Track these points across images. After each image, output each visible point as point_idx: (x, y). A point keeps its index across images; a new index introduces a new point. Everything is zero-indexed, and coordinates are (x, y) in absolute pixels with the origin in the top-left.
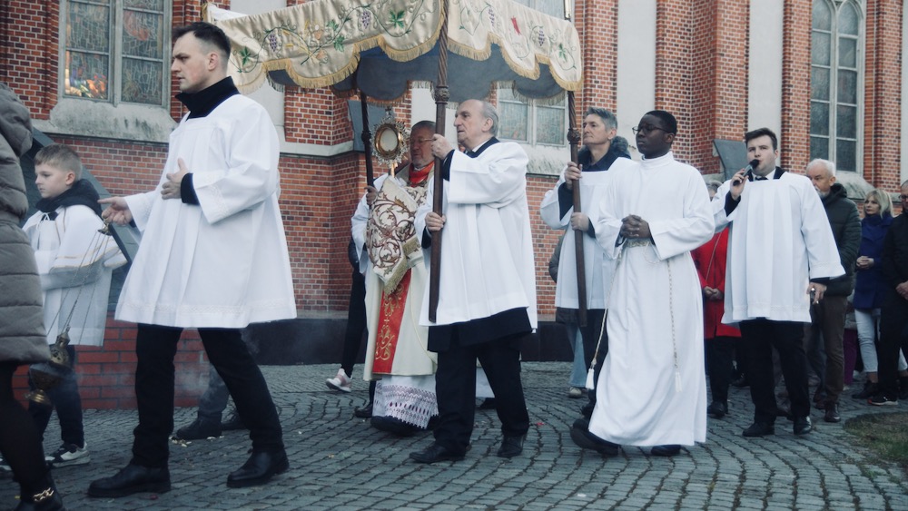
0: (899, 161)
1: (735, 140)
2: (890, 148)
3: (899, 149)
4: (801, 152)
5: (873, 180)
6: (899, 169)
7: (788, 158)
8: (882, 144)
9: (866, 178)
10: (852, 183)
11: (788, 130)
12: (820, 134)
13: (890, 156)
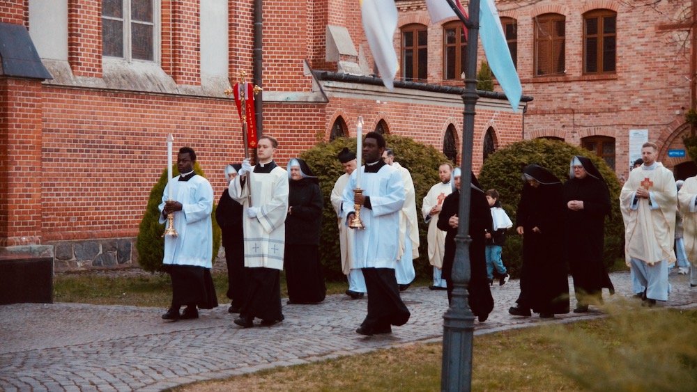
0: (198, 50)
1: (13, 22)
2: (189, 35)
3: (198, 37)
4: (91, 37)
5: (171, 71)
6: (198, 58)
7: (77, 45)
8: (180, 30)
9: (163, 68)
10: (149, 74)
11: (76, 11)
12: (113, 16)
13: (189, 44)
